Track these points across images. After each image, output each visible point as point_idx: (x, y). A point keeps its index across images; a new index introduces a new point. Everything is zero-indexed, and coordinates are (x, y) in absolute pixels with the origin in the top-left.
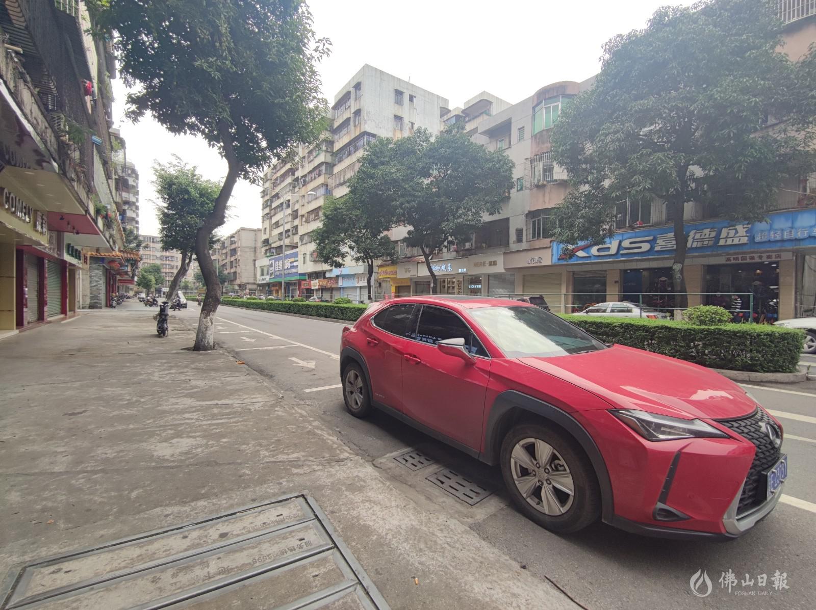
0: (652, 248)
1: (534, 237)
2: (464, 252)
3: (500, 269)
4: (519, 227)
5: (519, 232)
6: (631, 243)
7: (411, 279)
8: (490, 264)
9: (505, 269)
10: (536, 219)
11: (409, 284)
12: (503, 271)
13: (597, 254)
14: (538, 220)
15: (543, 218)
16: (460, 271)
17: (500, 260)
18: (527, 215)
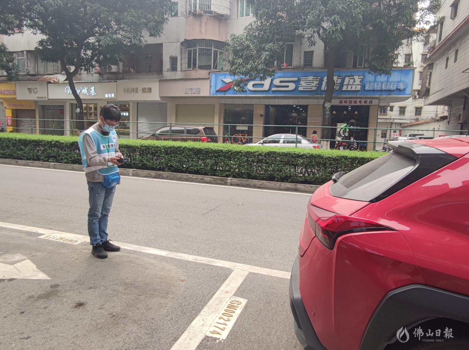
0: (296, 88)
1: (189, 66)
2: (110, 76)
3: (155, 96)
4: (174, 55)
5: (174, 60)
6: (281, 82)
7: (36, 102)
8: (144, 90)
9: (161, 97)
10: (192, 49)
11: (33, 108)
12: (158, 99)
13: (252, 88)
14: (194, 50)
15: (199, 49)
16: (106, 96)
17: (155, 86)
18: (182, 44)
